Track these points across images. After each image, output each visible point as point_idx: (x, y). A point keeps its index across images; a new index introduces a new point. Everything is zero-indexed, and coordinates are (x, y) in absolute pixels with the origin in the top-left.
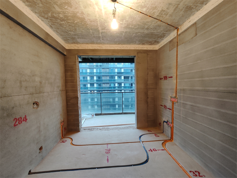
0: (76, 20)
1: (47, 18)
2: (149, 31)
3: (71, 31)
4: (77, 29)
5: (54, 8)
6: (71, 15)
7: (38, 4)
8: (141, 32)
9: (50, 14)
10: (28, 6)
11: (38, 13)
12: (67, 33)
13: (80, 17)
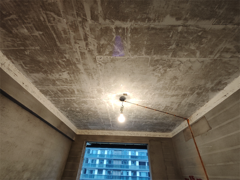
0: (89, 112)
1: (66, 111)
2: (158, 121)
3: (84, 120)
4: (90, 118)
5: (73, 105)
6: (86, 109)
7: (61, 102)
8: (150, 122)
9: (69, 109)
10: (53, 103)
11: (59, 108)
12: (80, 121)
13: (94, 110)
